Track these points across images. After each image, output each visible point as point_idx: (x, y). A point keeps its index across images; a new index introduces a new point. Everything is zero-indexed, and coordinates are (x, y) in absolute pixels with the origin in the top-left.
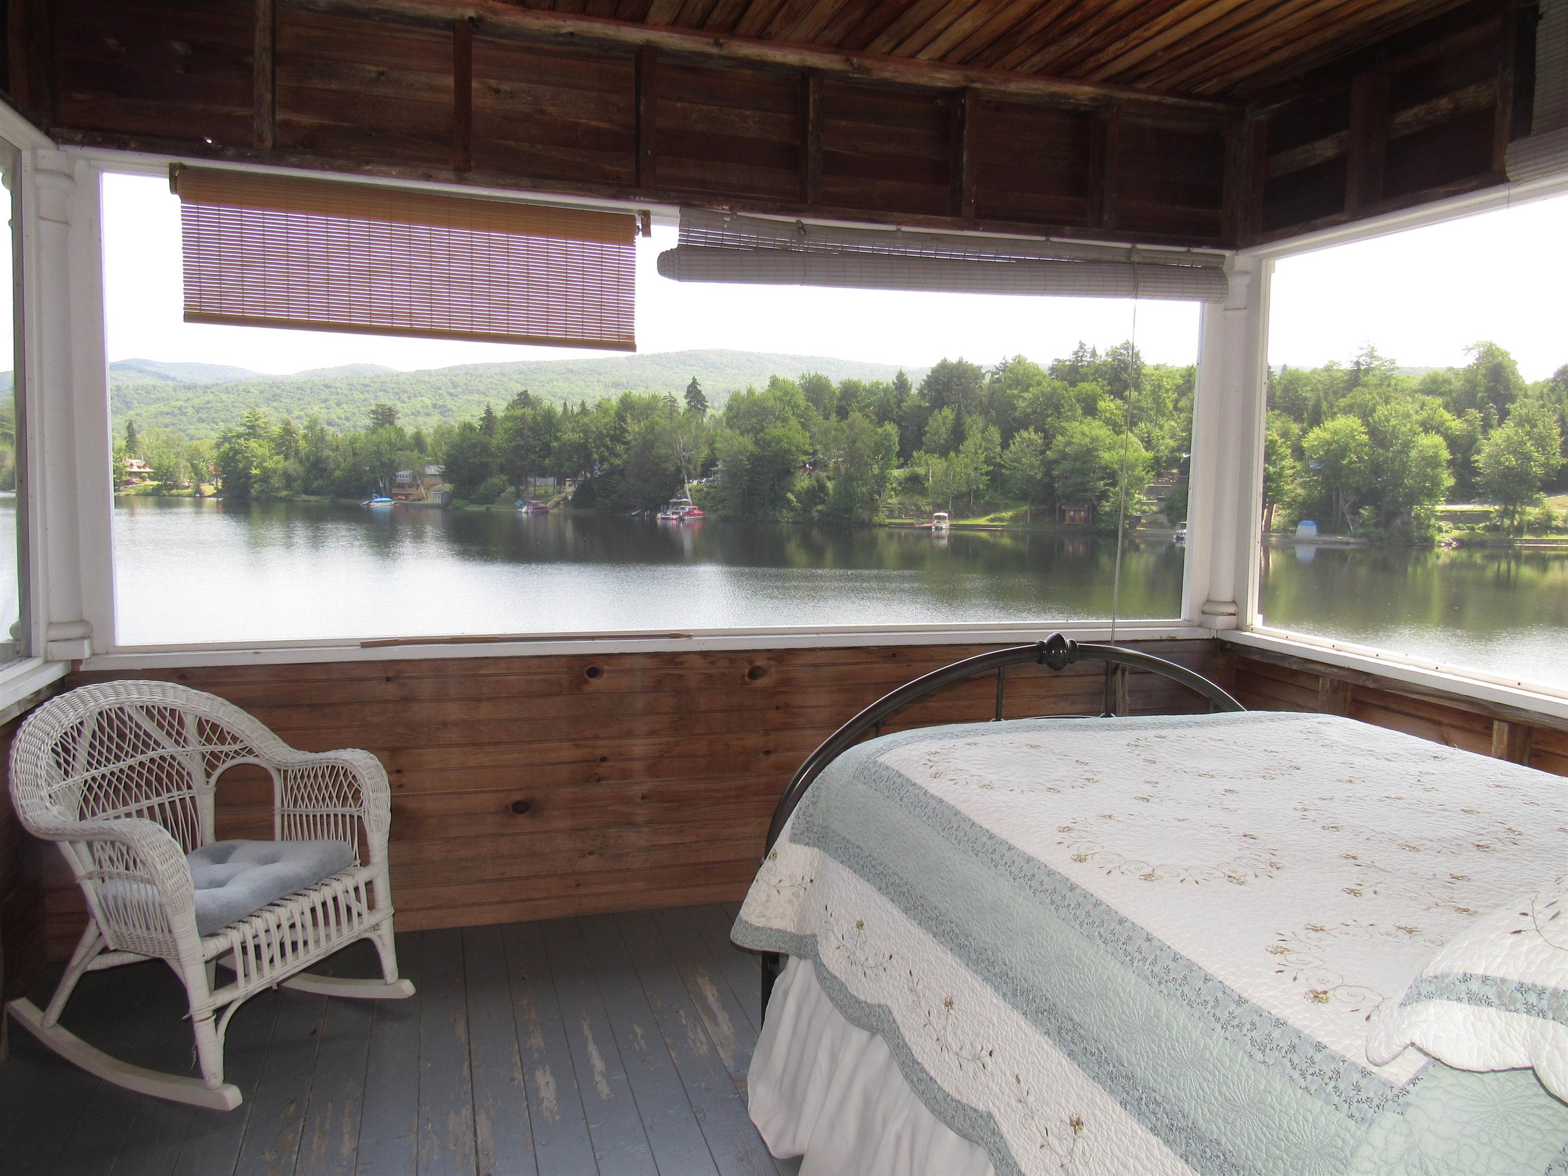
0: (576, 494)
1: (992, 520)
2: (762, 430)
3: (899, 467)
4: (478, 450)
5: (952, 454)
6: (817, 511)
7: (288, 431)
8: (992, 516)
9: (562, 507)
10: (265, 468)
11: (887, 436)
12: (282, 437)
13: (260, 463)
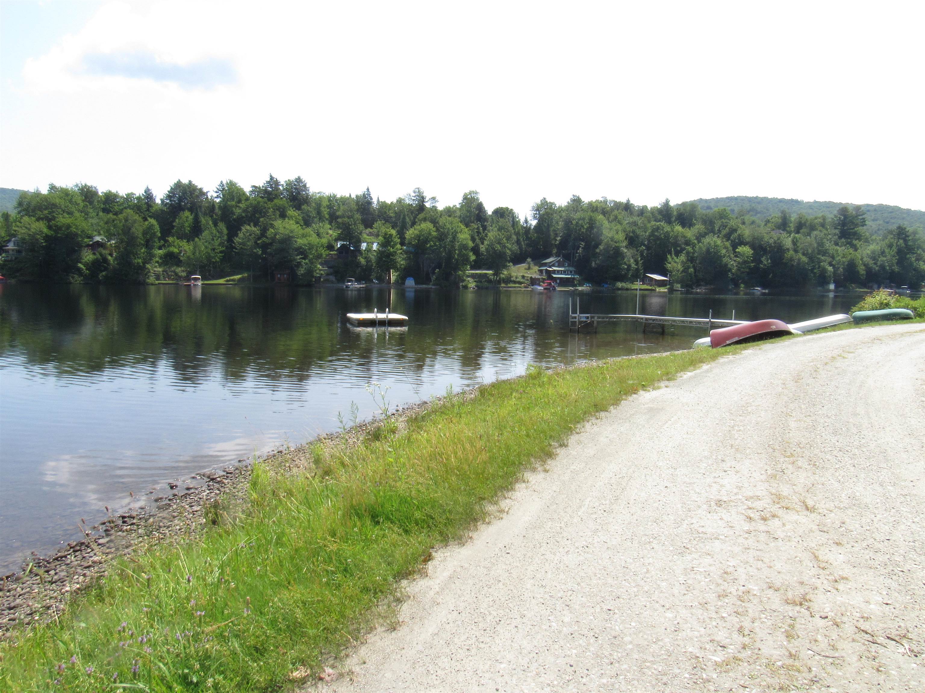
1: (227, 281)
3: (160, 248)
5: (196, 239)
8: (228, 278)
11: (151, 227)
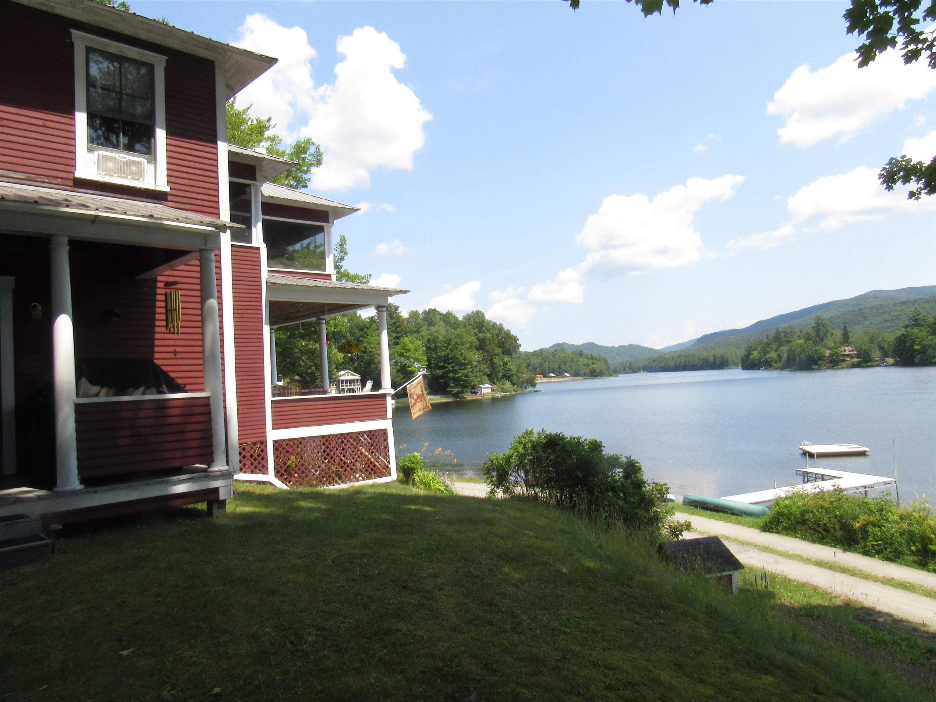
10: (923, 344)
13: (920, 342)
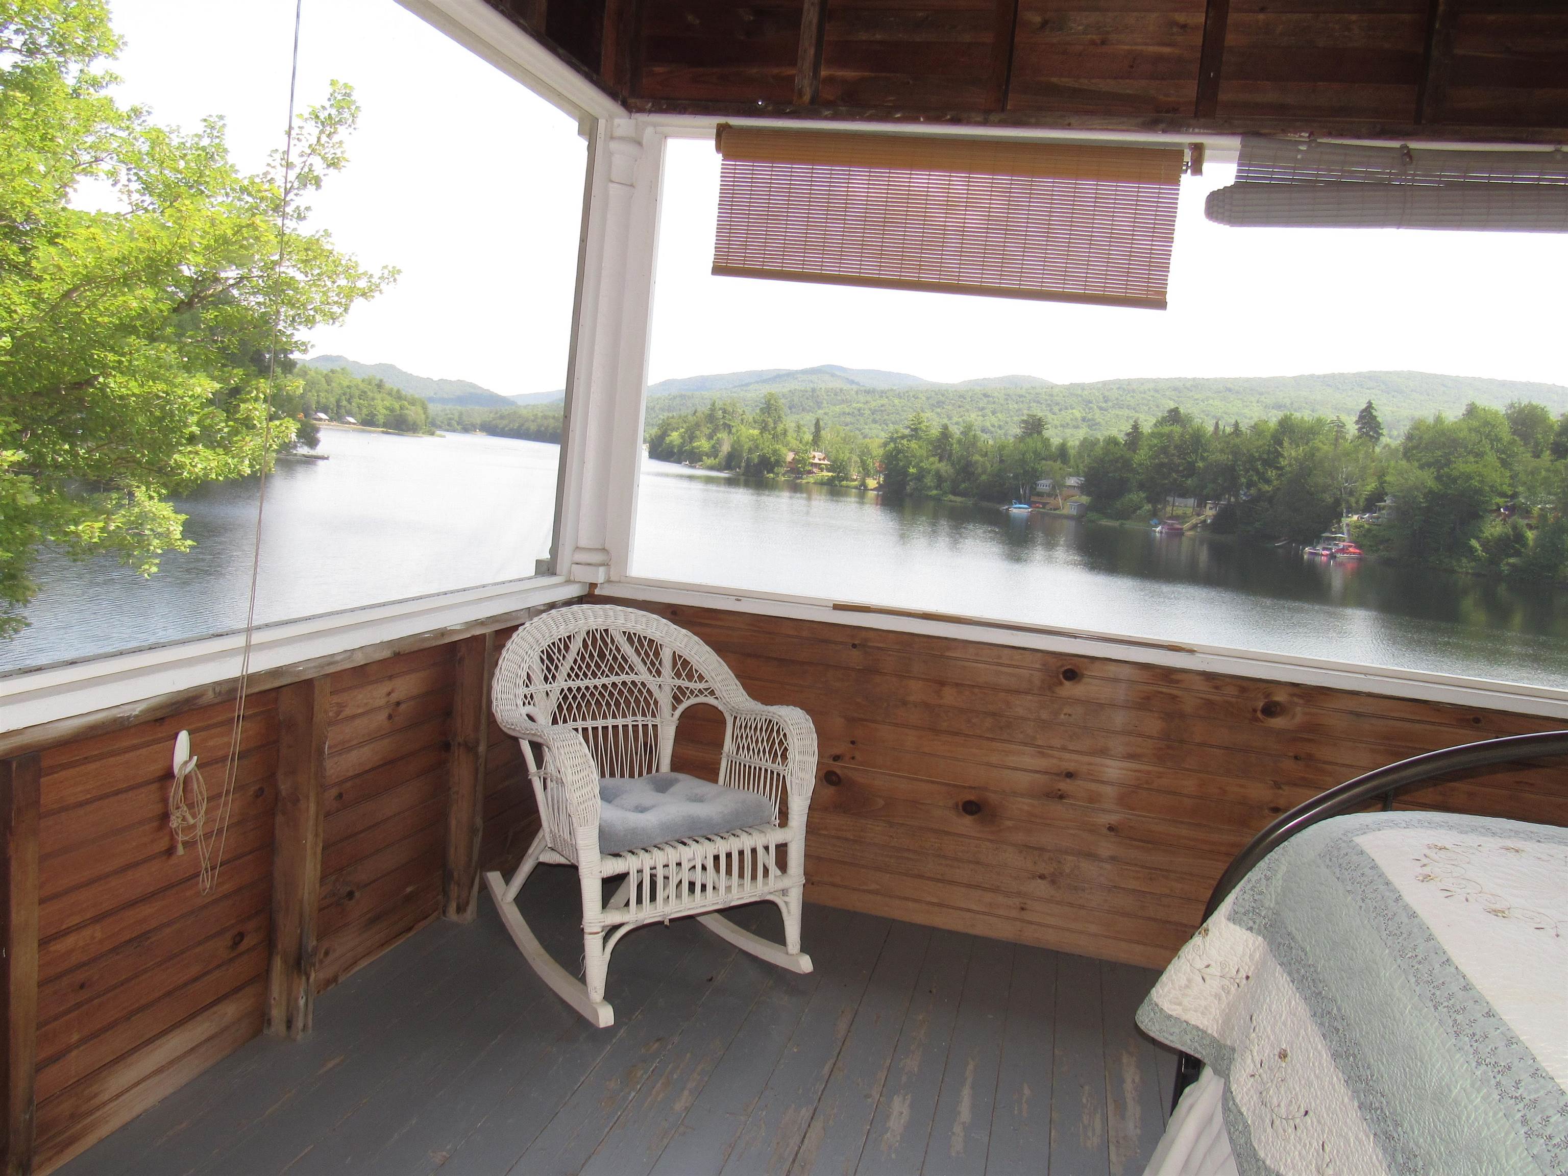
0: (1216, 518)
2: (1448, 463)
4: (1119, 465)
6: (1508, 564)
7: (945, 434)
9: (1199, 530)
10: (921, 468)
12: (939, 440)
13: (918, 463)
